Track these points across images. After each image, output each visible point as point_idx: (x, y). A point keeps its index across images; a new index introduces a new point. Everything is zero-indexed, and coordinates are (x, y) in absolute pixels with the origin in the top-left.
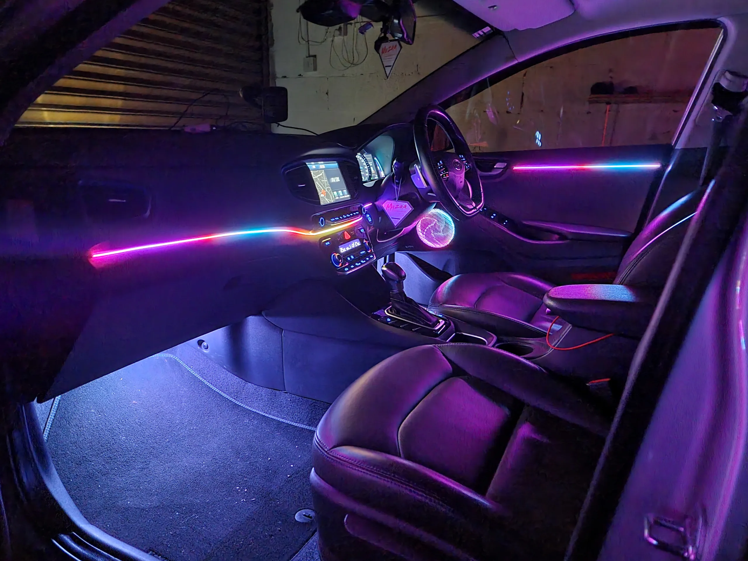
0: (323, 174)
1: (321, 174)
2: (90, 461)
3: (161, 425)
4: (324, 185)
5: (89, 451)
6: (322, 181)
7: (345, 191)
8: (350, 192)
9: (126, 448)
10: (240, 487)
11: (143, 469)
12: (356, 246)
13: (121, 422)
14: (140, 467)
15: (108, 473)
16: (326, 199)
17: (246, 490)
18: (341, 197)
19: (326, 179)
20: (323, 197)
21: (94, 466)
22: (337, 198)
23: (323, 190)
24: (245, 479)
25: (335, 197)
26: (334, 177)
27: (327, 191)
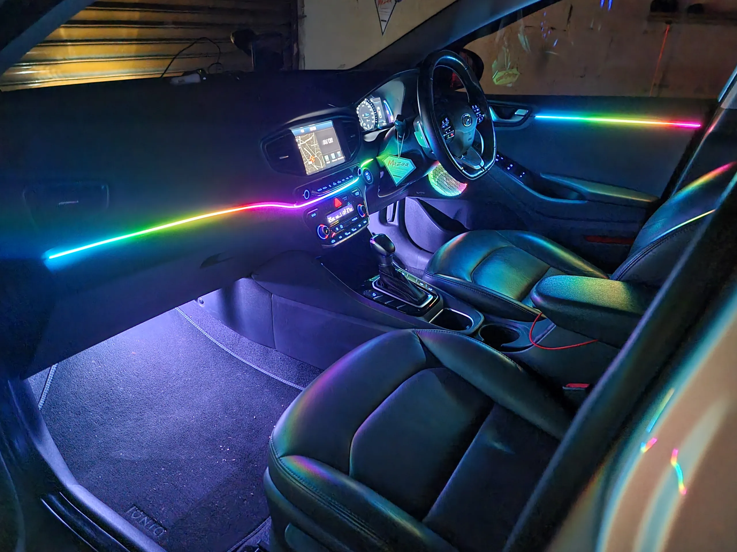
0: (313, 137)
1: (311, 138)
2: (89, 412)
3: (158, 376)
4: (313, 150)
5: (88, 401)
6: (312, 146)
7: (339, 153)
8: (345, 152)
9: (123, 398)
10: (223, 446)
11: (137, 420)
12: (348, 212)
13: (120, 373)
14: (135, 418)
15: (105, 423)
16: (315, 166)
17: (228, 449)
18: (333, 161)
19: (316, 143)
20: (311, 164)
21: (92, 416)
22: (329, 162)
23: (311, 156)
24: (229, 438)
25: (326, 162)
26: (326, 138)
27: (316, 156)
